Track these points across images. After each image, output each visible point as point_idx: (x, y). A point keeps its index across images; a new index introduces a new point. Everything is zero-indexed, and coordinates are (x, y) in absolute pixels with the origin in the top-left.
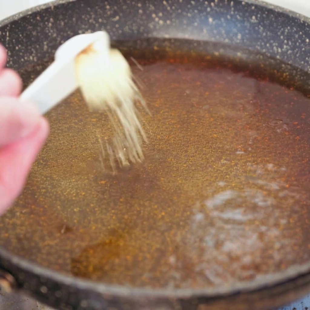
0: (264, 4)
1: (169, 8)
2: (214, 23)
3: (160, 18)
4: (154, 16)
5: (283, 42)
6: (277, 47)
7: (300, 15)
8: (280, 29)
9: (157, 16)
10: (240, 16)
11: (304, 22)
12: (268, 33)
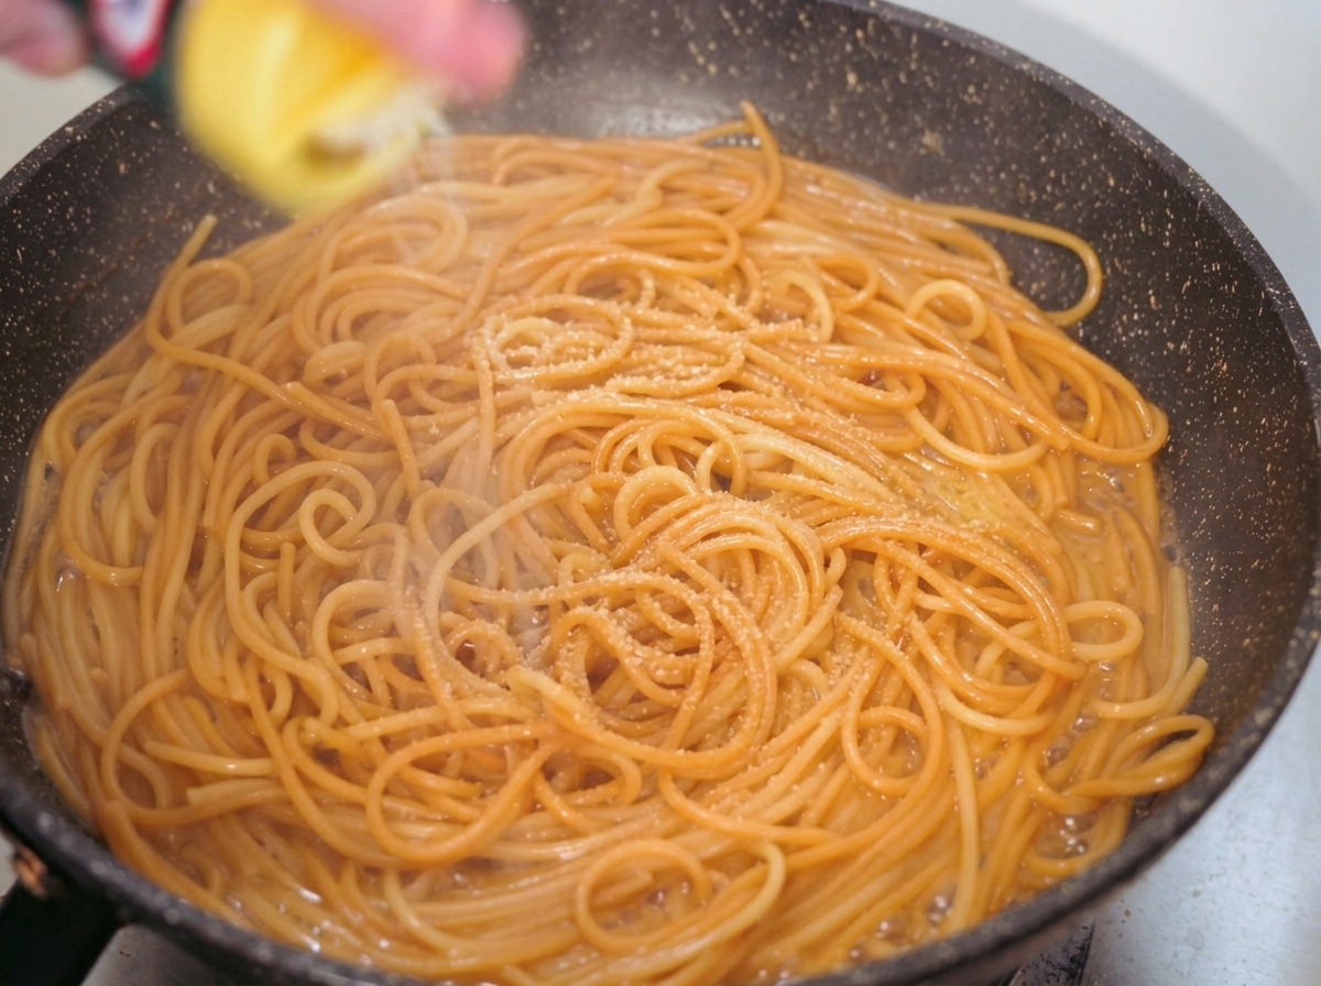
0: (1005, 53)
1: (736, 32)
2: (860, 89)
3: (710, 57)
4: (693, 48)
5: (1046, 173)
6: (1029, 186)
7: (1099, 102)
8: (1040, 135)
9: (703, 50)
10: (934, 79)
11: (1108, 127)
12: (1008, 141)
